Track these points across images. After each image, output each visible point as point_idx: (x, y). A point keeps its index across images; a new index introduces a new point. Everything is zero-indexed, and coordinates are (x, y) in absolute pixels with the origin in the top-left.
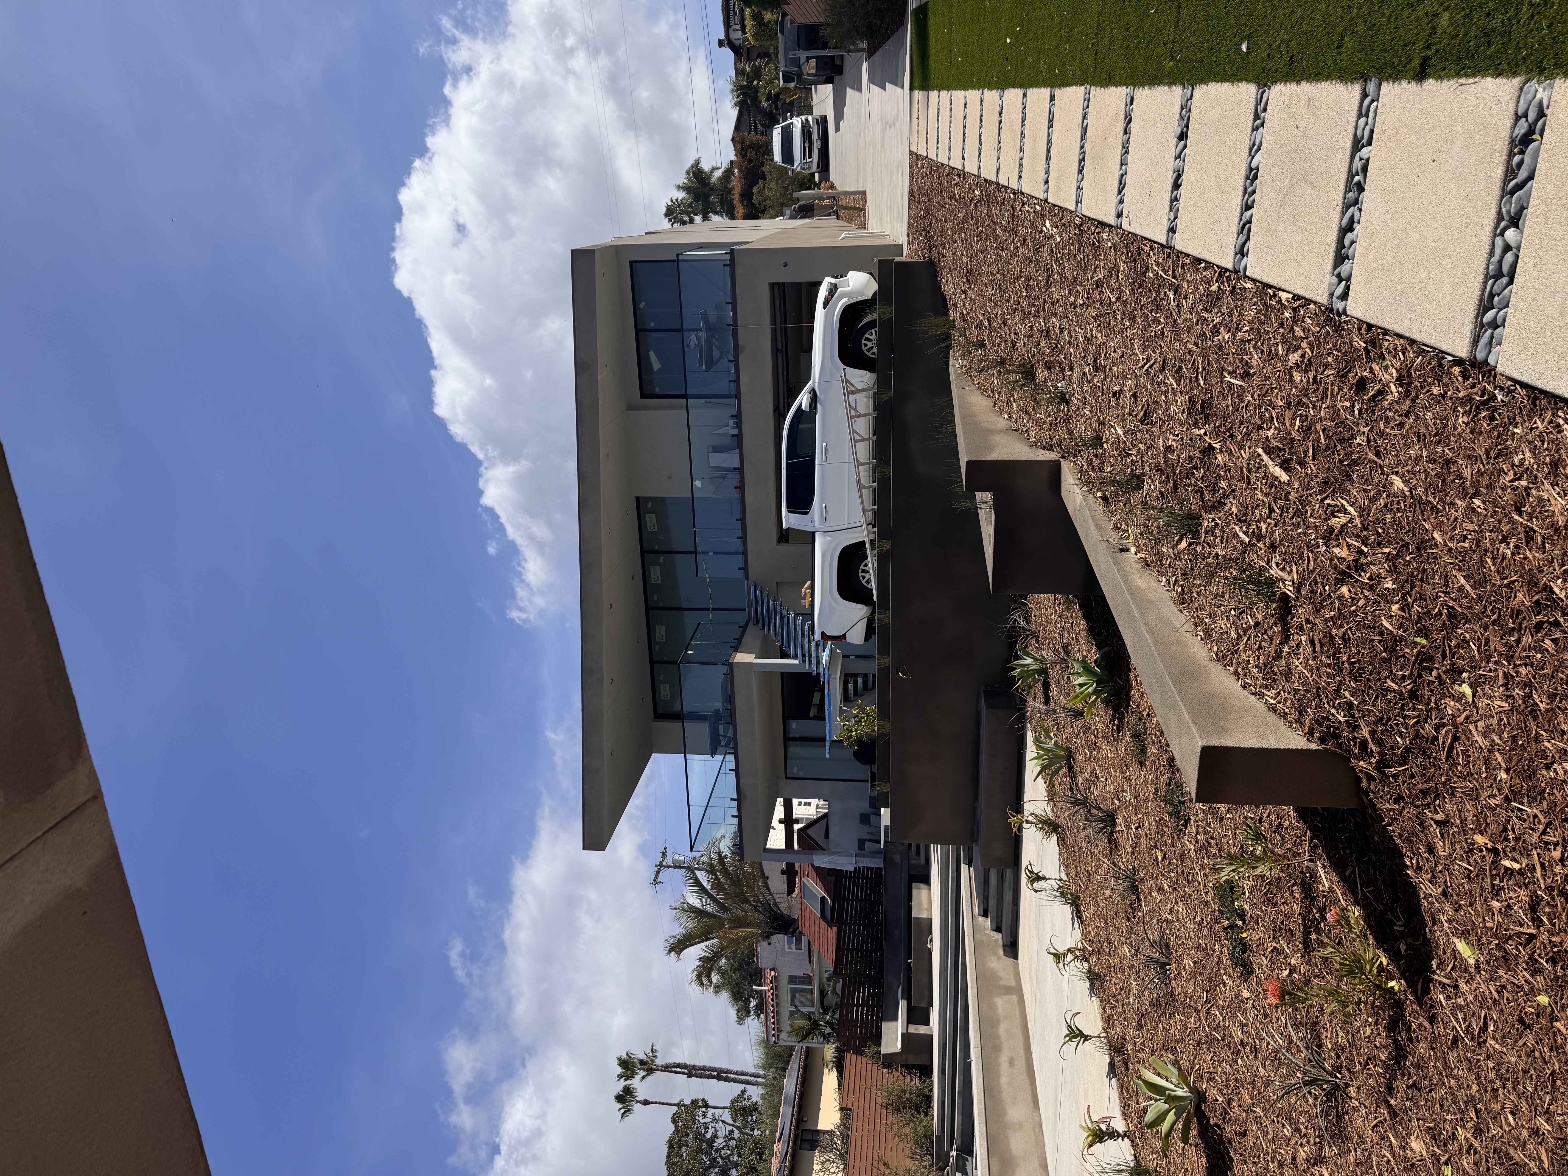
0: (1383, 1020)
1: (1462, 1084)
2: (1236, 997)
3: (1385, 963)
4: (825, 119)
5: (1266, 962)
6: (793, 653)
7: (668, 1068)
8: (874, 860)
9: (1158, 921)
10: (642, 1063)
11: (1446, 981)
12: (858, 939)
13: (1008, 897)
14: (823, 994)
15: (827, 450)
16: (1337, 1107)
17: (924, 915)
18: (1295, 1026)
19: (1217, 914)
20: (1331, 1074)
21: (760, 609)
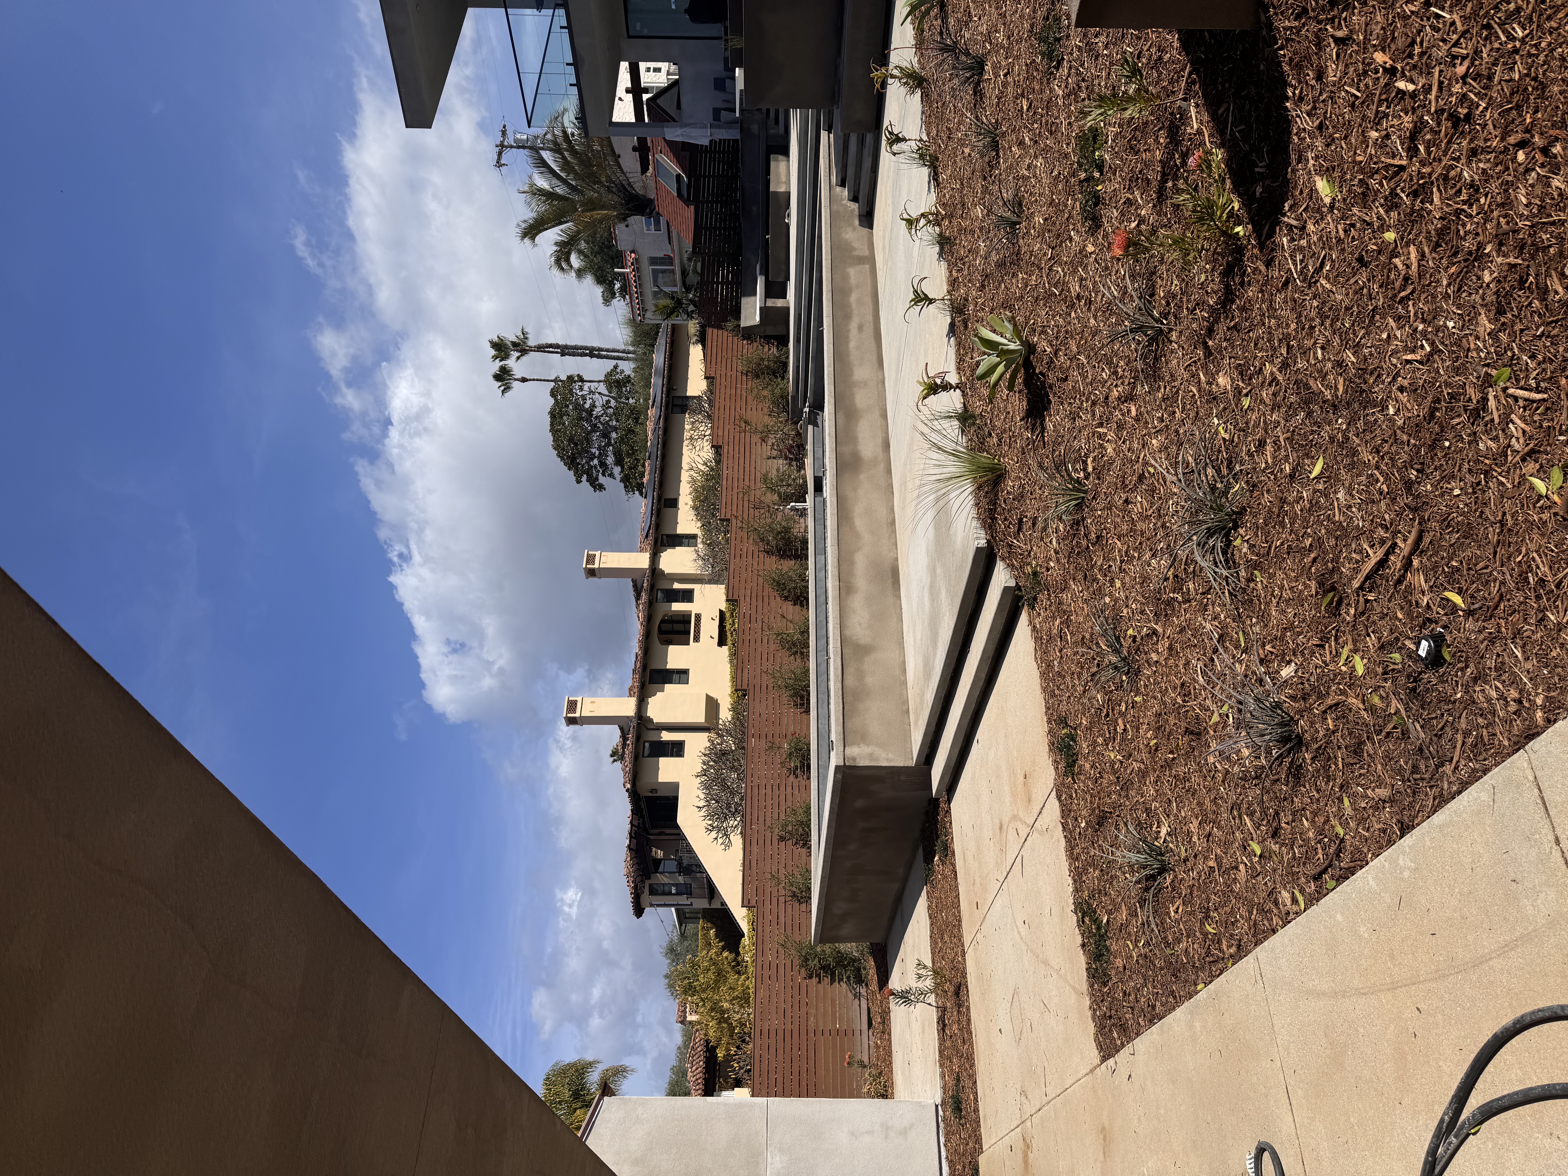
0: (1220, 266)
1: (1282, 323)
2: (1080, 252)
3: (1236, 208)
5: (1116, 214)
7: (541, 348)
8: (730, 131)
9: (1014, 178)
10: (514, 344)
11: (1294, 223)
12: (716, 217)
13: (867, 164)
14: (684, 273)
16: (1157, 350)
17: (782, 189)
18: (1133, 277)
19: (1076, 165)
20: (1157, 321)
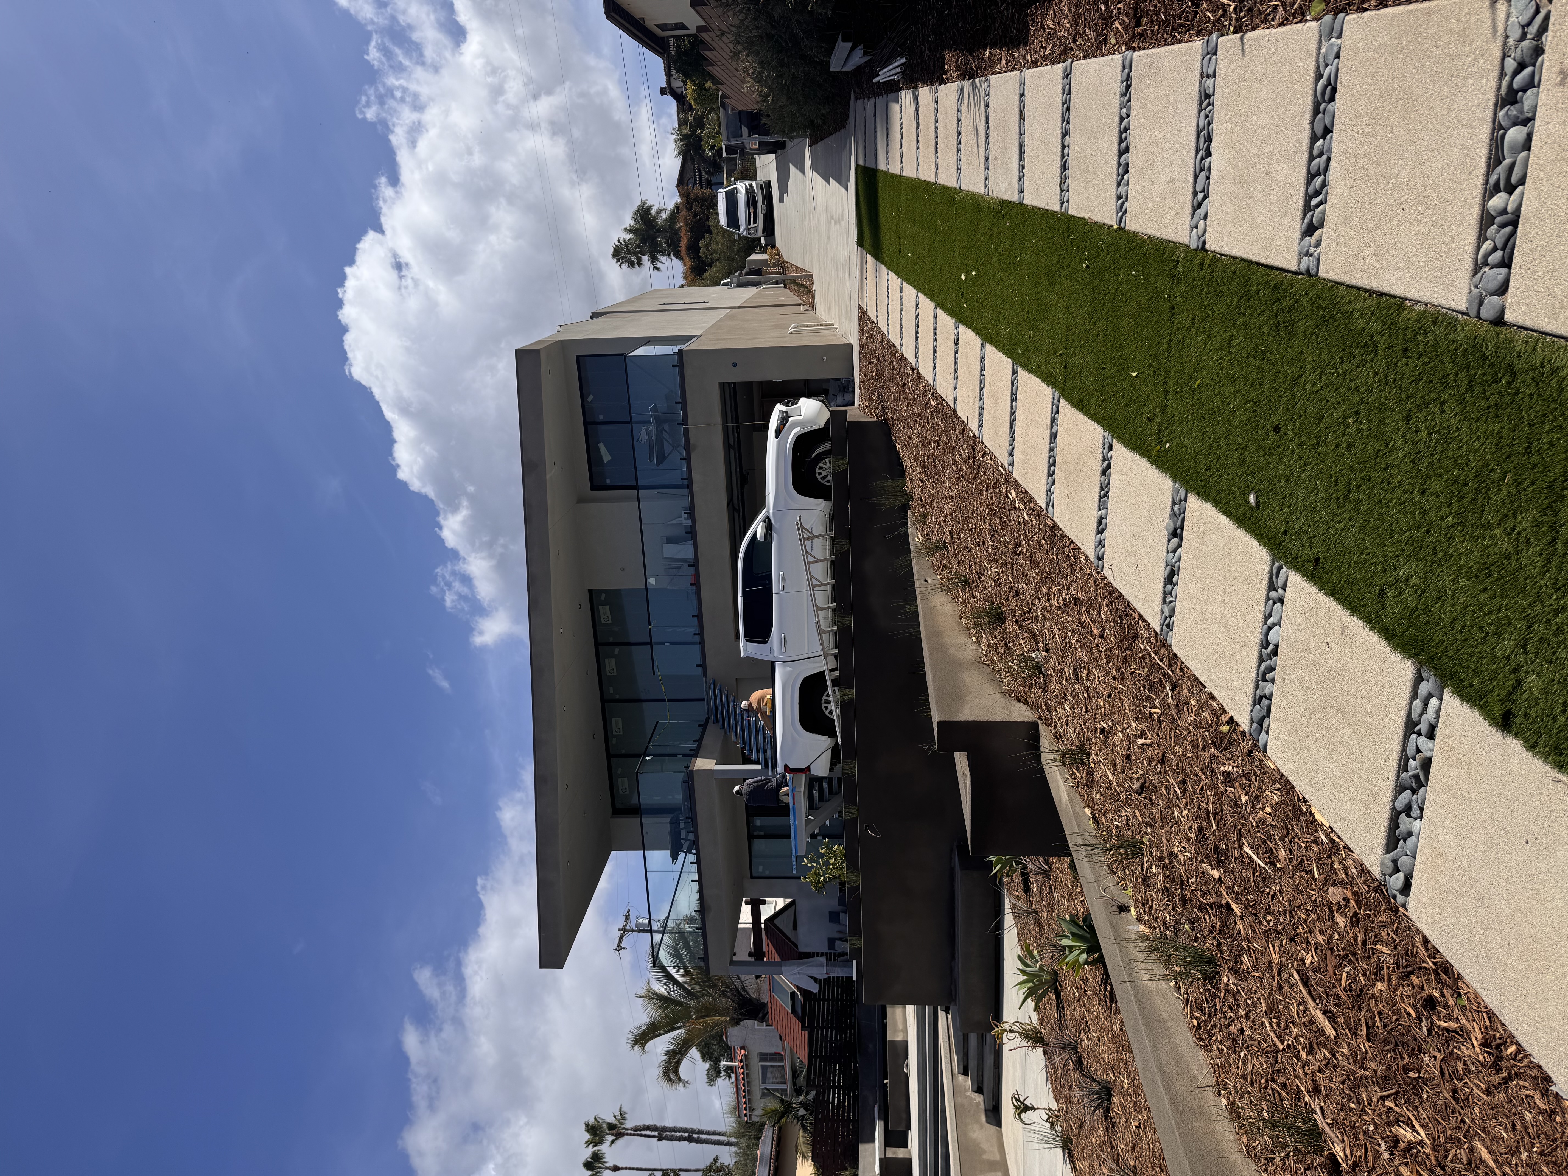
4: (768, 184)
6: (754, 758)
10: (611, 1127)
12: (831, 1045)
13: (989, 1060)
14: (795, 1072)
15: (784, 579)
17: (899, 1038)
21: (719, 708)
